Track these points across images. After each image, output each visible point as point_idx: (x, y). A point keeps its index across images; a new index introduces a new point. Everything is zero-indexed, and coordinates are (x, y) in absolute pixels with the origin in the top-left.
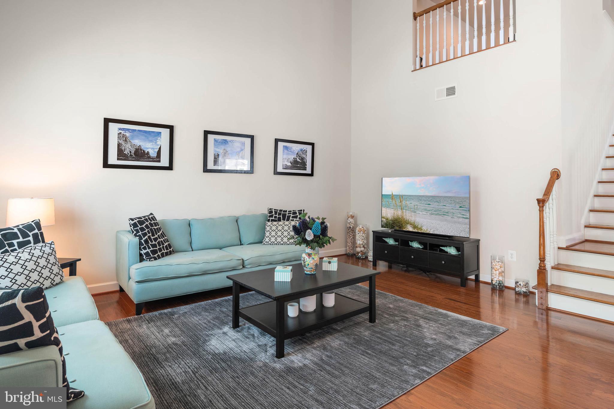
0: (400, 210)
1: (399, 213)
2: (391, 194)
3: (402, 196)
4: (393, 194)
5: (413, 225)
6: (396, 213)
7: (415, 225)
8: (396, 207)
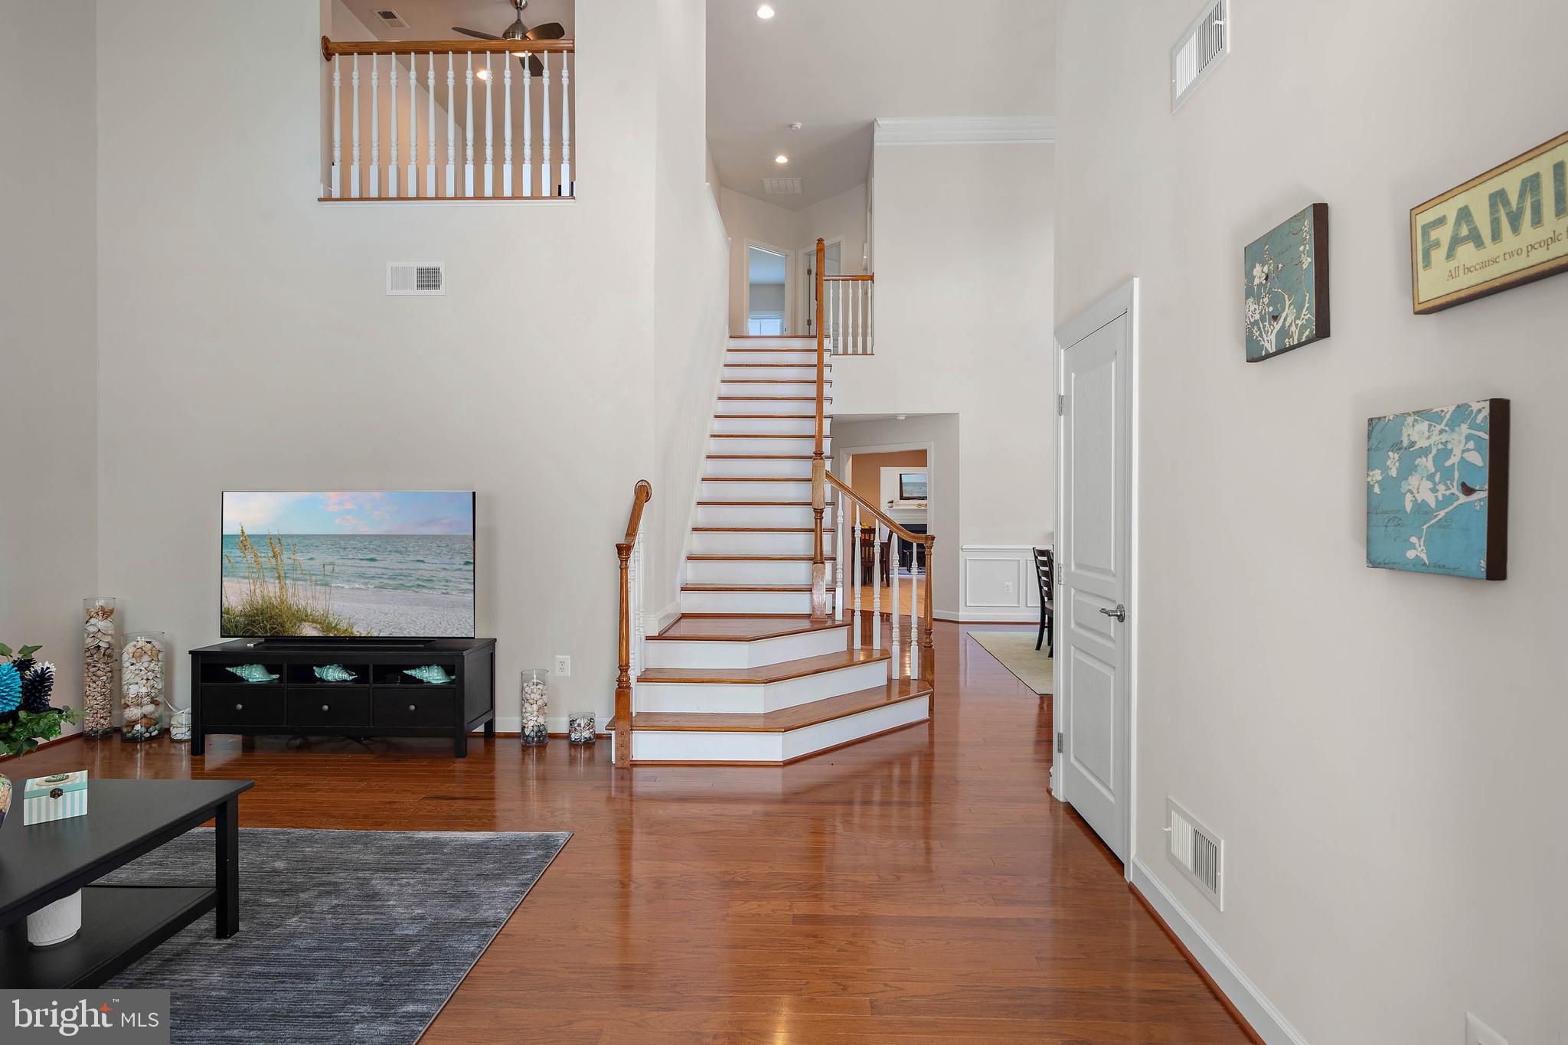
0: (272, 580)
1: (270, 590)
2: (239, 532)
3: (280, 538)
4: (246, 533)
5: (320, 623)
6: (258, 591)
7: (329, 624)
8: (257, 572)
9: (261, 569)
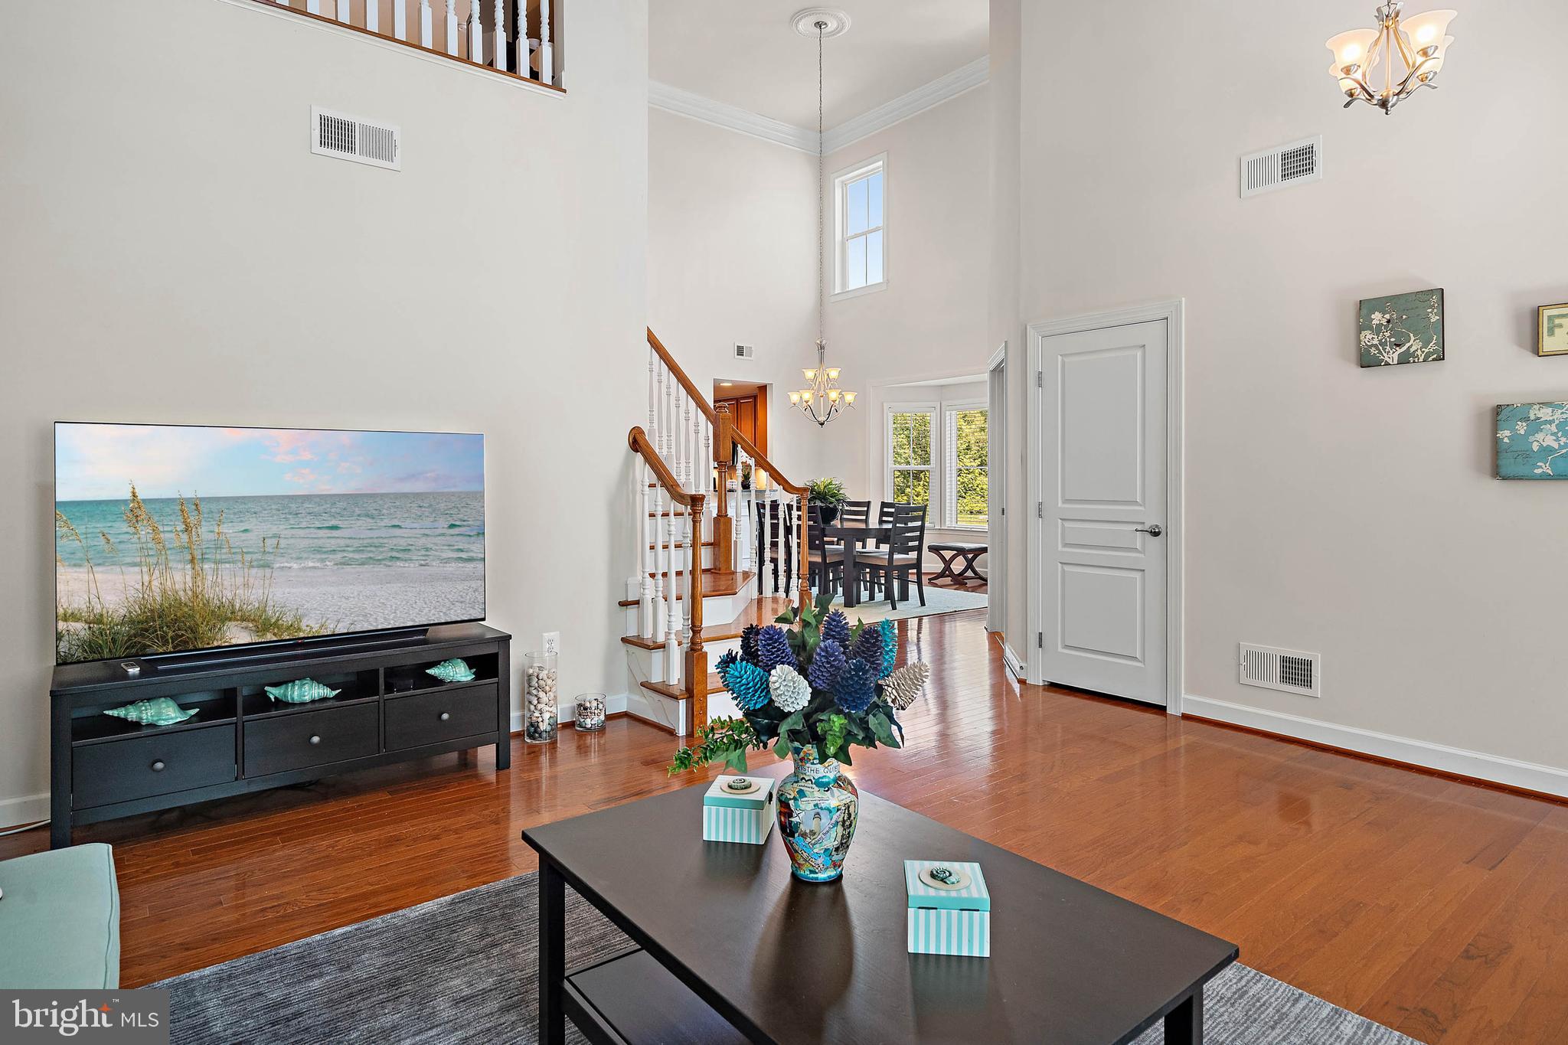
0: (180, 566)
1: (179, 580)
2: (128, 496)
3: (197, 504)
4: (141, 496)
5: (254, 620)
6: (155, 583)
7: (268, 619)
8: (157, 555)
9: (162, 548)
